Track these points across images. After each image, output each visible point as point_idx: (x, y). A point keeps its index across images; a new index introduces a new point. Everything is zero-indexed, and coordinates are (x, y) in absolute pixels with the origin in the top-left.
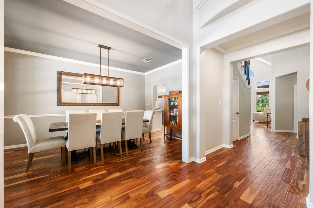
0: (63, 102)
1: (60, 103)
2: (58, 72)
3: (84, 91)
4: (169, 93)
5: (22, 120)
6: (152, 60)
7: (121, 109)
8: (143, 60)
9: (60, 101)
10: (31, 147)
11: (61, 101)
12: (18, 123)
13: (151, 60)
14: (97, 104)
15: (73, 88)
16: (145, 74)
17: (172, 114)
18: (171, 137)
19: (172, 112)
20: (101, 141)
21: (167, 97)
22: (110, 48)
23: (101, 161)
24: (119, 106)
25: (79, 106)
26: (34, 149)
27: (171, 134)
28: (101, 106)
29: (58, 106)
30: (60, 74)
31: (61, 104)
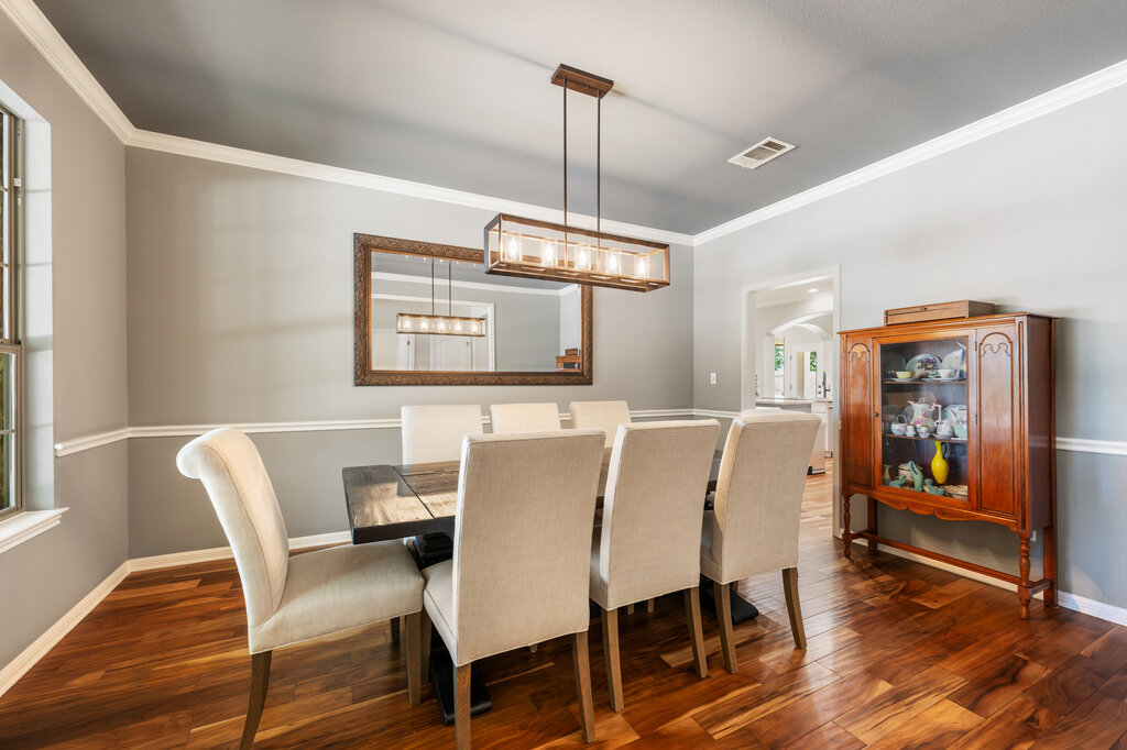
0: (375, 367)
1: (365, 374)
2: (357, 237)
3: (424, 325)
4: (883, 316)
5: (221, 468)
6: (789, 147)
7: (625, 403)
8: (738, 160)
9: (365, 366)
10: (262, 619)
11: (370, 365)
12: (198, 483)
13: (779, 153)
14: (507, 378)
15: (402, 315)
16: (698, 240)
17: (896, 428)
18: (873, 544)
19: (894, 421)
20: (609, 591)
21: (870, 342)
22: (611, 83)
23: (613, 711)
24: (591, 384)
25: (437, 384)
26: (276, 629)
27: (872, 532)
28: (521, 384)
29: (357, 385)
30: (366, 248)
31: (368, 378)
